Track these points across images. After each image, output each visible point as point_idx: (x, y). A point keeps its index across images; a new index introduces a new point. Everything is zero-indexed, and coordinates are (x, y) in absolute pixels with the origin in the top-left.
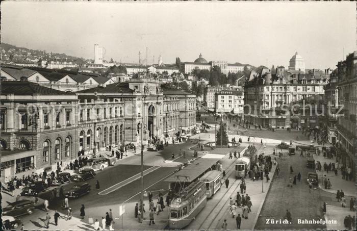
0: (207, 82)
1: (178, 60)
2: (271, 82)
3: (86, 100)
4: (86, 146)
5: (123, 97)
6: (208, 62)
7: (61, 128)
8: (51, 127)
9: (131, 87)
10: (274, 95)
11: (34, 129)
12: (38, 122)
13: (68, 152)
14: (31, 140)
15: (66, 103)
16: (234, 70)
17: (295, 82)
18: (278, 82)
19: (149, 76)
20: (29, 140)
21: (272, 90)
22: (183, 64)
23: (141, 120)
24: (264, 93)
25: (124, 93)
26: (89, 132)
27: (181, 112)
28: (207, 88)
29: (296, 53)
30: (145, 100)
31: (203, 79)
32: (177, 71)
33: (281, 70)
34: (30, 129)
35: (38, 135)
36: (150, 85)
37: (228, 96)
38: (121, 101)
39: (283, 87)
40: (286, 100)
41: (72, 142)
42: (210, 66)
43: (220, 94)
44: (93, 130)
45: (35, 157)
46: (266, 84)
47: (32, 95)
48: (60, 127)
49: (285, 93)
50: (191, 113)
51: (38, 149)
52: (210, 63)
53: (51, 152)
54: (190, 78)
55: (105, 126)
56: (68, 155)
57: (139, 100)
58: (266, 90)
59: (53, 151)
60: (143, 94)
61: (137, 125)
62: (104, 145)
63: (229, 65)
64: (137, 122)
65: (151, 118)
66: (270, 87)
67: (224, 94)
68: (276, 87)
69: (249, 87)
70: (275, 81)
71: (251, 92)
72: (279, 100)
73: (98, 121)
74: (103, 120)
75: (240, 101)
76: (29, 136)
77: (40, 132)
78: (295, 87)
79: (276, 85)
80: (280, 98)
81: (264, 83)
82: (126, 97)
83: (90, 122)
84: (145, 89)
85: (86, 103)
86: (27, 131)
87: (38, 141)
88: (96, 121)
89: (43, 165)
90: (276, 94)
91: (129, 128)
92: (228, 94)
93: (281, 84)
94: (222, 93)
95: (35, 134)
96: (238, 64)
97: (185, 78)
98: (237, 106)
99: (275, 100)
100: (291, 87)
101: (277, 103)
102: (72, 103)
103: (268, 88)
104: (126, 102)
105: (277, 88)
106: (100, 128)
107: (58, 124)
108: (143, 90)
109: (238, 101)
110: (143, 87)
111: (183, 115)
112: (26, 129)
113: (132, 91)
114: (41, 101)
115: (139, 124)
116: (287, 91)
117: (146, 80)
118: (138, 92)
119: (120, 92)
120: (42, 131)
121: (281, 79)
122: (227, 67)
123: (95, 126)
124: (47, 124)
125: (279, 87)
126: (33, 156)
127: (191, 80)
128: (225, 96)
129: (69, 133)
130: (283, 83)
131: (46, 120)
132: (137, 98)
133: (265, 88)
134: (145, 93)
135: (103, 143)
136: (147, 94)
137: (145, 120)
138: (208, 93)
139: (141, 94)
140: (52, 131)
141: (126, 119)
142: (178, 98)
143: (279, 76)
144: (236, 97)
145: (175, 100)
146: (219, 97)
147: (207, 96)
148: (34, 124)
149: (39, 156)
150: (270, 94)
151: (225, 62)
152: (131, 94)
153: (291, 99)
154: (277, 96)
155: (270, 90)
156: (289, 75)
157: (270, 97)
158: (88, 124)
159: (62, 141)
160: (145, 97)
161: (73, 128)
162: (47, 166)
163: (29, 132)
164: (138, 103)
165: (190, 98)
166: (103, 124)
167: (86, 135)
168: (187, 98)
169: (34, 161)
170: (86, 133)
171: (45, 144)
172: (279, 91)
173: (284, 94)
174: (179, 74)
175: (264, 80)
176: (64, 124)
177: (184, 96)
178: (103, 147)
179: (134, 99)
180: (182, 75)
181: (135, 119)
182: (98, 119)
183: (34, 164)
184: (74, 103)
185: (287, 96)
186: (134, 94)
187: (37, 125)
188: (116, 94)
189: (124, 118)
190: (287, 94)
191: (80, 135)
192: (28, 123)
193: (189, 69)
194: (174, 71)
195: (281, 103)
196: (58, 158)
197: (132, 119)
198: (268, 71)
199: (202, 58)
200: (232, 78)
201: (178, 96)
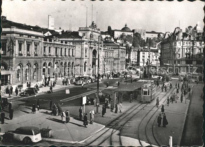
0: (131, 45)
1: (109, 28)
2: (182, 38)
3: (48, 40)
4: (47, 75)
5: (75, 42)
6: (132, 30)
7: (30, 57)
8: (23, 54)
9: (80, 34)
10: (184, 49)
11: (11, 54)
12: (14, 49)
13: (35, 76)
14: (9, 63)
15: (35, 37)
16: (150, 37)
17: (201, 38)
18: (188, 38)
19: (94, 26)
20: (7, 63)
21: (183, 44)
22: (113, 31)
23: (87, 60)
24: (177, 47)
25: (76, 38)
26: (50, 64)
27: (114, 59)
28: (131, 48)
29: (197, 25)
30: (90, 45)
31: (128, 43)
32: (109, 36)
33: (190, 29)
34: (8, 54)
35: (14, 59)
36: (94, 33)
37: (147, 53)
38: (73, 44)
39: (191, 43)
40: (193, 52)
41: (38, 69)
42: (132, 33)
43: (142, 51)
44: (52, 63)
45: (11, 75)
46: (178, 40)
47: (10, 28)
48: (30, 55)
49: (193, 47)
50: (122, 60)
51: (13, 70)
52: (133, 31)
53: (22, 74)
54: (118, 41)
55: (61, 61)
56: (35, 78)
57: (86, 44)
58: (179, 45)
59: (24, 73)
60: (89, 40)
61: (84, 63)
62: (60, 76)
63: (147, 32)
64: (85, 60)
65: (94, 60)
66: (182, 42)
67: (145, 51)
68: (185, 42)
69: (165, 44)
70: (185, 37)
71: (167, 47)
72: (188, 53)
73: (57, 57)
74: (60, 57)
75: (156, 57)
76: (7, 60)
77: (16, 57)
78: (200, 42)
79: (186, 40)
80: (188, 51)
81: (176, 39)
82: (77, 42)
83: (51, 57)
84: (90, 36)
85: (48, 42)
86: (5, 56)
87: (14, 63)
88: (55, 57)
89: (17, 83)
90: (186, 48)
91: (78, 65)
92: (148, 51)
93: (190, 40)
94: (143, 50)
95: (12, 58)
96: (153, 32)
97: (115, 41)
98: (154, 60)
99: (185, 53)
100: (197, 42)
101: (186, 54)
102: (39, 38)
103: (180, 43)
104: (76, 45)
105: (187, 43)
106: (58, 63)
107: (28, 53)
108: (89, 37)
109: (155, 57)
110: (89, 35)
111: (116, 62)
112: (5, 55)
113: (81, 37)
114: (17, 33)
115: (86, 62)
116: (194, 46)
117: (91, 29)
118: (86, 38)
119: (72, 38)
120: (17, 56)
121: (190, 36)
122: (146, 34)
123: (54, 61)
124: (20, 52)
125: (188, 42)
126: (10, 75)
127: (119, 43)
128: (145, 52)
129: (36, 61)
130: (191, 39)
131: (20, 49)
132: (85, 42)
133: (177, 43)
134: (90, 39)
135: (59, 74)
136: (92, 40)
137: (90, 60)
138: (132, 53)
139: (87, 40)
140: (24, 58)
141: (76, 59)
142: (113, 48)
143: (188, 34)
144: (154, 54)
145: (111, 49)
146: (141, 53)
147: (131, 55)
148: (11, 51)
149: (14, 75)
150: (181, 48)
151: (144, 30)
152: (81, 39)
153: (197, 51)
154: (187, 49)
155: (182, 45)
156: (196, 34)
157: (181, 50)
158: (49, 58)
159: (31, 67)
160: (90, 42)
161: (39, 58)
162: (20, 84)
163: (7, 57)
164: (86, 46)
165: (122, 49)
166: (60, 59)
167: (47, 66)
168: (120, 48)
169: (10, 79)
170: (48, 65)
171: (19, 67)
172: (188, 46)
173: (191, 48)
174: (110, 38)
175: (177, 37)
176: (33, 54)
177: (117, 47)
178: (59, 77)
179: (82, 43)
180: (113, 39)
181: (83, 58)
182: (57, 55)
183: (10, 81)
184: (41, 38)
185: (194, 49)
186: (82, 39)
187: (13, 51)
188: (69, 39)
189: (75, 57)
190: (194, 47)
191: (43, 66)
192: (7, 49)
193: (117, 34)
194: (106, 36)
195: (189, 54)
196: (27, 79)
197: (81, 59)
198: (180, 30)
199: (127, 27)
200: (149, 42)
201: (113, 47)
